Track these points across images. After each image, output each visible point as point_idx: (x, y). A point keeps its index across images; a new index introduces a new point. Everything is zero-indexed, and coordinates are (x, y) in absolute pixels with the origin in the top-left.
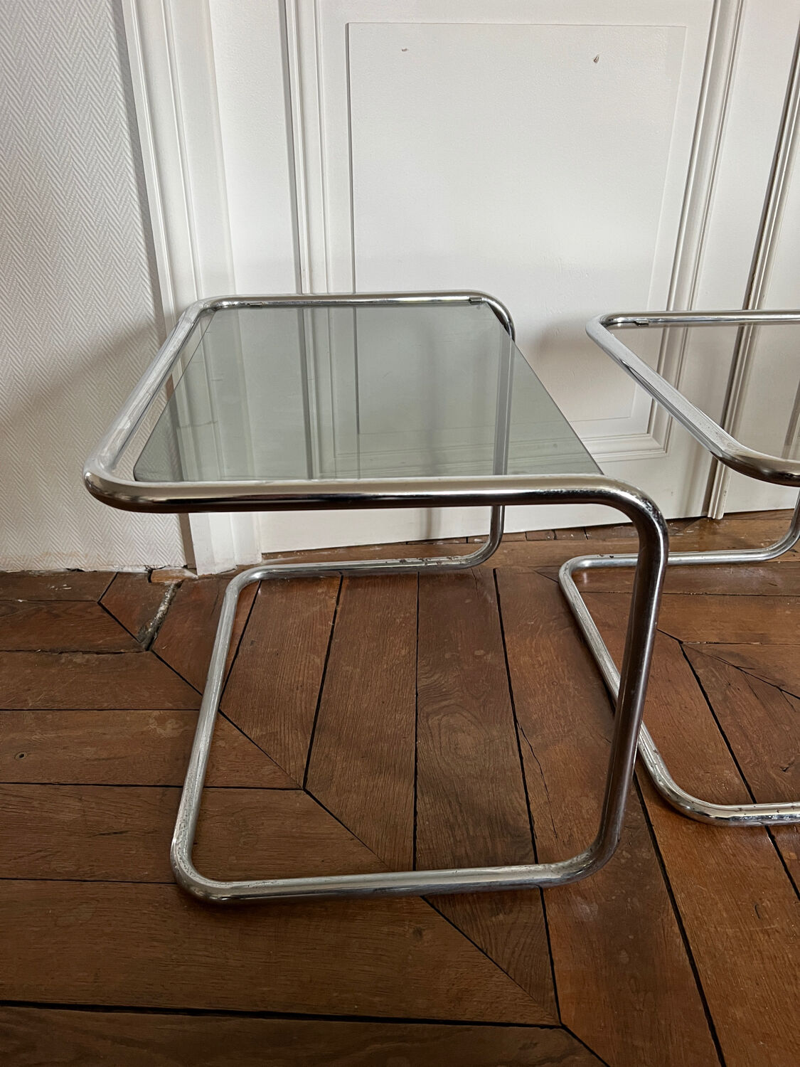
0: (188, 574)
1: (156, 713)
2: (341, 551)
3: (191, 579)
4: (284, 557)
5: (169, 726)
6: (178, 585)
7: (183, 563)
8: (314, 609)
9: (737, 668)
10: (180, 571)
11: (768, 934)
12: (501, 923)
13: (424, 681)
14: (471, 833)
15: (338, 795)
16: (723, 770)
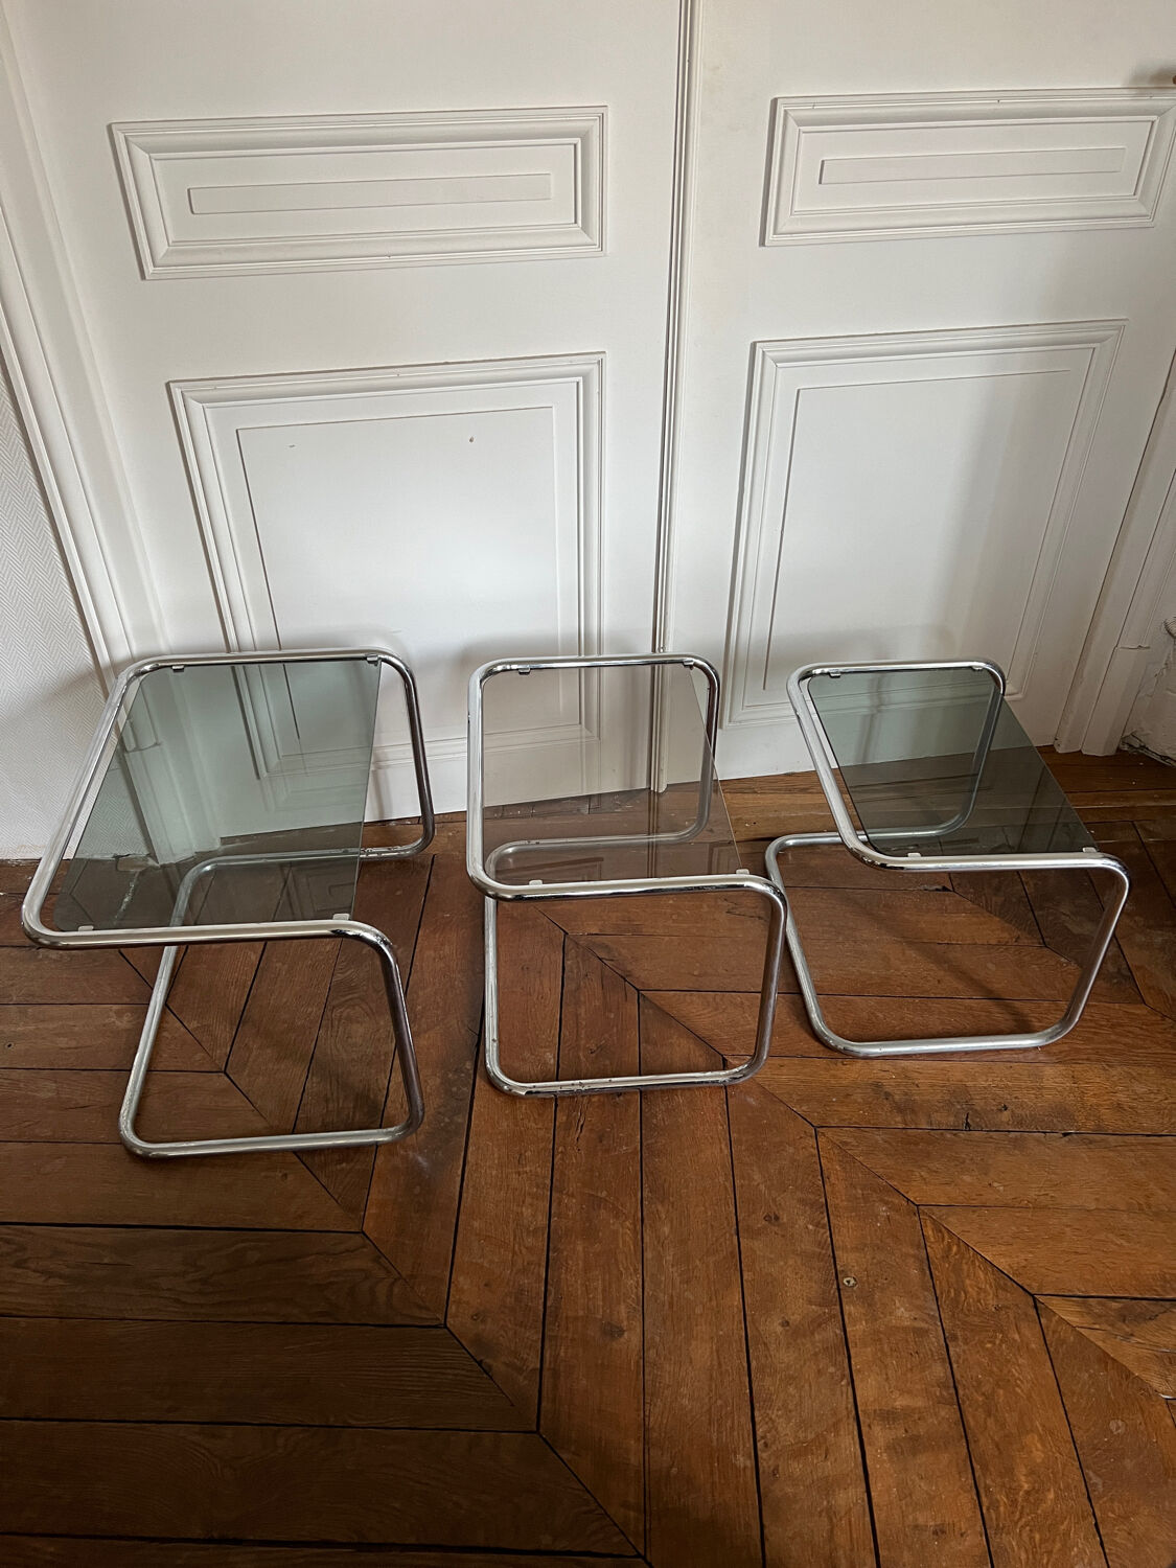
0: (151, 862)
1: (115, 1007)
2: (296, 834)
3: (153, 867)
4: (242, 842)
5: (126, 1018)
6: (142, 873)
7: (146, 853)
9: (600, 959)
10: (145, 859)
11: (519, 1174)
12: (343, 1169)
13: (339, 977)
14: (341, 1105)
15: (249, 1075)
16: (545, 1052)
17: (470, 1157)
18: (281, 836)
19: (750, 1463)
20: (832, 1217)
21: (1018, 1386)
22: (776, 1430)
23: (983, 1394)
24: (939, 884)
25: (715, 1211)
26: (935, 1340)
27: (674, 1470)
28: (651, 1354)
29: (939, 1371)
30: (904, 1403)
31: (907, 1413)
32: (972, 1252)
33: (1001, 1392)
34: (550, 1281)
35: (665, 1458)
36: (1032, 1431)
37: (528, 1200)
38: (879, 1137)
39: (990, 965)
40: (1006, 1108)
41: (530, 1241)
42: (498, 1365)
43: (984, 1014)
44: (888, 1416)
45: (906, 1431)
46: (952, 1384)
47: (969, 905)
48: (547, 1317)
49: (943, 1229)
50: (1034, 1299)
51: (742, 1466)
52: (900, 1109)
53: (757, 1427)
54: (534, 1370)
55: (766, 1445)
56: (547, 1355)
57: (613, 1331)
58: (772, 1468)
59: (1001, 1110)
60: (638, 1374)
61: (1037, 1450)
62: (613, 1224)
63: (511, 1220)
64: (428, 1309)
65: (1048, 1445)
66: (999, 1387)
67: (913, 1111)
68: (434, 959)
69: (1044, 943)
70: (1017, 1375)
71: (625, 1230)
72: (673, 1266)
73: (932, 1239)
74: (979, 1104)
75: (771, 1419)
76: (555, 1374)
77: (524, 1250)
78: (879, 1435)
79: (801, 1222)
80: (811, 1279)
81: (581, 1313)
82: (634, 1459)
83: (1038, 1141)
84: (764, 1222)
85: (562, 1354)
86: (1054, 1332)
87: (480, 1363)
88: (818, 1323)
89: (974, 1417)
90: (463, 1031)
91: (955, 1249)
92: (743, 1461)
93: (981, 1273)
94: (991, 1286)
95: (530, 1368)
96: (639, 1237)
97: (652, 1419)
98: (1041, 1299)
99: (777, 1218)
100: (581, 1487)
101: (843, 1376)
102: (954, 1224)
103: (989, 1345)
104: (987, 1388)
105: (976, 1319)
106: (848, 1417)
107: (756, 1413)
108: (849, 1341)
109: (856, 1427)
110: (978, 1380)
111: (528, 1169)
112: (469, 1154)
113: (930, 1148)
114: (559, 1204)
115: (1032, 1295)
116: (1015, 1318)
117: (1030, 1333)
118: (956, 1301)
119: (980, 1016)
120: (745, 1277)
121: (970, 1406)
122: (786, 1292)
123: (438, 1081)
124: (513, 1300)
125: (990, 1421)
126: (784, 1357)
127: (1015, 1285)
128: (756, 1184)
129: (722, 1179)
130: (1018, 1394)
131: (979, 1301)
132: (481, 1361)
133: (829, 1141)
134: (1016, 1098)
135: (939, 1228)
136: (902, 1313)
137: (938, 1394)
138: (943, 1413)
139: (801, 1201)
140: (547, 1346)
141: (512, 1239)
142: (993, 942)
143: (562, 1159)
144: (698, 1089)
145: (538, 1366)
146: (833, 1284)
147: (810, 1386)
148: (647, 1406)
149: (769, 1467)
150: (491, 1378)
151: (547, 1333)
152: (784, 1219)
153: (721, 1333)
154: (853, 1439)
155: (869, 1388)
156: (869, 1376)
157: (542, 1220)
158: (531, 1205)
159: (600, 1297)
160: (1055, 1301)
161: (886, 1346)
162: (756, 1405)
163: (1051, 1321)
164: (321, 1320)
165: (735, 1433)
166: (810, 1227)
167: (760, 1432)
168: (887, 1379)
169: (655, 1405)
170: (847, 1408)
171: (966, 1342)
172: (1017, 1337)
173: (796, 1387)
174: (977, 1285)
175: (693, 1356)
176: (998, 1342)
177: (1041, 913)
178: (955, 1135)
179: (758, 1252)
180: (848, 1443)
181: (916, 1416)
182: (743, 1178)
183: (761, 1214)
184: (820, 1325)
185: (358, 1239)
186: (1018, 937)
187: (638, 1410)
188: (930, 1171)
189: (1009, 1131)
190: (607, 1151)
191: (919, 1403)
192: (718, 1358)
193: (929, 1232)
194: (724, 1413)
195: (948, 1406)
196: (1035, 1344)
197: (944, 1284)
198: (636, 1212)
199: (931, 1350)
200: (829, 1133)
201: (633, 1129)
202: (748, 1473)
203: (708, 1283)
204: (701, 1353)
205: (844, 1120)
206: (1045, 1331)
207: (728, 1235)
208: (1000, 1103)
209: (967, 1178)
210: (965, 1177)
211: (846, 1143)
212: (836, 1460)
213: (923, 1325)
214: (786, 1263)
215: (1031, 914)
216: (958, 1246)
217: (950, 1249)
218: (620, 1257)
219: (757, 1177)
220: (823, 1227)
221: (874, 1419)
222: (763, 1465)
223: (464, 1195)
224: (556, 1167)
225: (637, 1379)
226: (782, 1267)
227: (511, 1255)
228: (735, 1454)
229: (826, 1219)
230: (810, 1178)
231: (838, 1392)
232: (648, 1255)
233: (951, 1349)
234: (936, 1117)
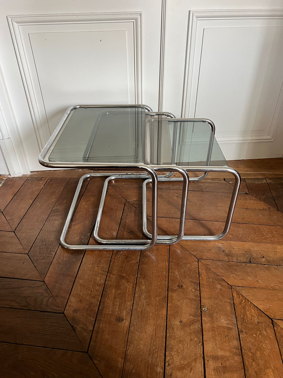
0: (9, 176)
2: (52, 171)
3: (9, 178)
4: (36, 172)
6: (6, 179)
7: (8, 174)
8: (37, 188)
9: (135, 207)
10: (8, 176)
11: (98, 267)
12: (42, 262)
13: (55, 208)
14: (46, 243)
15: (21, 233)
16: (113, 232)
17: (83, 261)
18: (48, 172)
19: (162, 371)
20: (201, 288)
21: (265, 351)
22: (173, 359)
23: (252, 353)
24: (244, 192)
25: (161, 283)
26: (234, 332)
27: (134, 371)
28: (132, 328)
29: (235, 343)
30: (222, 354)
31: (223, 357)
32: (250, 303)
33: (258, 352)
34: (102, 301)
35: (131, 366)
36: (269, 368)
37: (99, 275)
38: (220, 263)
39: (260, 215)
40: (264, 257)
41: (97, 288)
42: (78, 328)
43: (257, 229)
44: (215, 358)
45: (222, 364)
46: (240, 348)
47: (254, 198)
48: (99, 313)
49: (240, 294)
50: (272, 321)
51: (159, 371)
52: (227, 255)
53: (166, 358)
54: (90, 330)
55: (169, 364)
56: (96, 326)
57: (120, 319)
58: (170, 374)
59: (262, 258)
60: (126, 335)
61: (271, 375)
62: (126, 284)
63: (92, 281)
64: (59, 307)
65: (275, 374)
66: (258, 350)
67: (232, 256)
68: (85, 205)
69: (278, 210)
70: (265, 347)
71: (129, 287)
72: (144, 299)
73: (236, 297)
74: (254, 255)
75: (172, 355)
76: (98, 332)
77: (95, 291)
78: (211, 365)
79: (190, 288)
80: (191, 307)
81: (110, 312)
82: (120, 365)
83: (275, 268)
84: (177, 288)
85: (101, 326)
86: (279, 333)
87: (72, 327)
88: (192, 323)
89: (248, 361)
90: (89, 224)
91: (244, 301)
92: (159, 370)
93: (253, 310)
94: (256, 315)
95: (89, 329)
96: (134, 289)
97: (128, 351)
98: (275, 321)
99: (182, 286)
100: (99, 374)
101: (200, 342)
102: (244, 293)
103: (254, 335)
104: (253, 351)
105: (250, 326)
106: (200, 357)
107: (167, 353)
108: (203, 329)
109: (203, 361)
110: (250, 348)
111: (101, 266)
112: (83, 260)
113: (237, 268)
114: (109, 277)
115: (271, 319)
116: (265, 326)
117: (270, 332)
118: (243, 319)
119: (256, 229)
120: (169, 305)
121: (246, 357)
122: (182, 311)
123: (78, 238)
124: (88, 306)
125: (253, 363)
126: (179, 333)
127: (265, 315)
128: (176, 275)
129: (164, 273)
130: (264, 354)
131: (252, 319)
132: (73, 326)
133: (202, 263)
134: (267, 254)
135: (238, 294)
136: (223, 322)
137: (235, 351)
138: (236, 359)
139: (191, 282)
140: (96, 323)
141: (91, 287)
142: (261, 209)
143: (113, 263)
144: (160, 245)
145: (92, 329)
146: (199, 309)
147: (187, 344)
148: (128, 347)
149: (169, 373)
150: (75, 332)
151: (97, 318)
152: (184, 286)
153: (158, 323)
154: (201, 365)
155: (209, 347)
156: (209, 343)
157: (102, 282)
158: (100, 277)
159: (118, 308)
160: (280, 321)
161: (216, 332)
162: (167, 350)
163: (278, 328)
164: (23, 308)
165: (158, 359)
166: (193, 290)
167: (167, 360)
168: (216, 344)
169: (131, 346)
170: (200, 354)
171: (246, 333)
172: (265, 333)
173: (182, 344)
174: (251, 313)
175: (146, 330)
176: (258, 334)
177: (277, 201)
178: (246, 264)
179: (174, 297)
180: (199, 367)
181: (226, 359)
182: (172, 273)
183: (177, 284)
184: (193, 323)
185: (42, 283)
186: (270, 208)
187: (124, 348)
188: (236, 275)
189: (265, 265)
190: (128, 262)
191: (228, 354)
192: (156, 332)
193: (235, 295)
194: (155, 351)
195: (238, 356)
196: (272, 336)
197: (239, 312)
198: (134, 281)
199: (233, 335)
200: (203, 261)
201: (137, 256)
202: (161, 374)
203: (156, 306)
204: (150, 329)
205: (208, 257)
206: (276, 332)
207: (164, 291)
208: (262, 256)
209: (249, 278)
210: (248, 278)
211: (207, 264)
212: (194, 373)
213: (231, 326)
214: (183, 301)
215: (274, 201)
216: (245, 300)
217: (242, 301)
218: (127, 295)
219: (177, 273)
220: (198, 291)
221: (210, 359)
222: (167, 371)
223: (79, 272)
224: (110, 266)
225: (126, 337)
226: (182, 302)
227: (90, 292)
228: (157, 367)
229: (199, 288)
230: (195, 274)
231: (198, 347)
232: (136, 295)
233: (240, 336)
234: (240, 259)
